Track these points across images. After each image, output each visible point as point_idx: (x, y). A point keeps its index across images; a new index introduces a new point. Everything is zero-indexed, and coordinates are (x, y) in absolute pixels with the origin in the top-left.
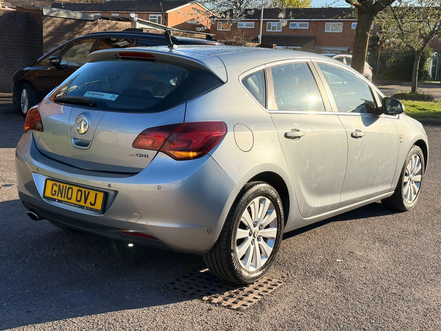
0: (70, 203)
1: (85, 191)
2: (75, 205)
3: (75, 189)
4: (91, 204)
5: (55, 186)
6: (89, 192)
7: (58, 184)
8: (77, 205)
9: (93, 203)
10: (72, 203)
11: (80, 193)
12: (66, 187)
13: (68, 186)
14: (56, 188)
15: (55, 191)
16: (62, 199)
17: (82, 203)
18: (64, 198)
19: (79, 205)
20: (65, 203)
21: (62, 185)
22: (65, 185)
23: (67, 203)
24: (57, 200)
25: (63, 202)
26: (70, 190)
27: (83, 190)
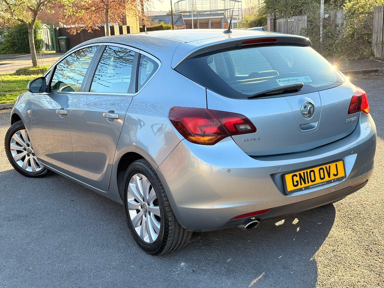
0: (317, 184)
1: (326, 167)
2: (322, 184)
3: (316, 170)
4: (334, 175)
5: (295, 177)
6: (330, 167)
7: (297, 173)
8: (324, 182)
9: (336, 173)
10: (319, 183)
11: (321, 171)
12: (307, 172)
13: (309, 171)
14: (297, 179)
15: (297, 182)
16: (307, 185)
17: (327, 179)
18: (308, 183)
19: (326, 181)
20: (313, 186)
21: (302, 172)
22: (305, 171)
23: (315, 186)
24: (303, 189)
25: (310, 187)
26: (312, 173)
27: (324, 167)
